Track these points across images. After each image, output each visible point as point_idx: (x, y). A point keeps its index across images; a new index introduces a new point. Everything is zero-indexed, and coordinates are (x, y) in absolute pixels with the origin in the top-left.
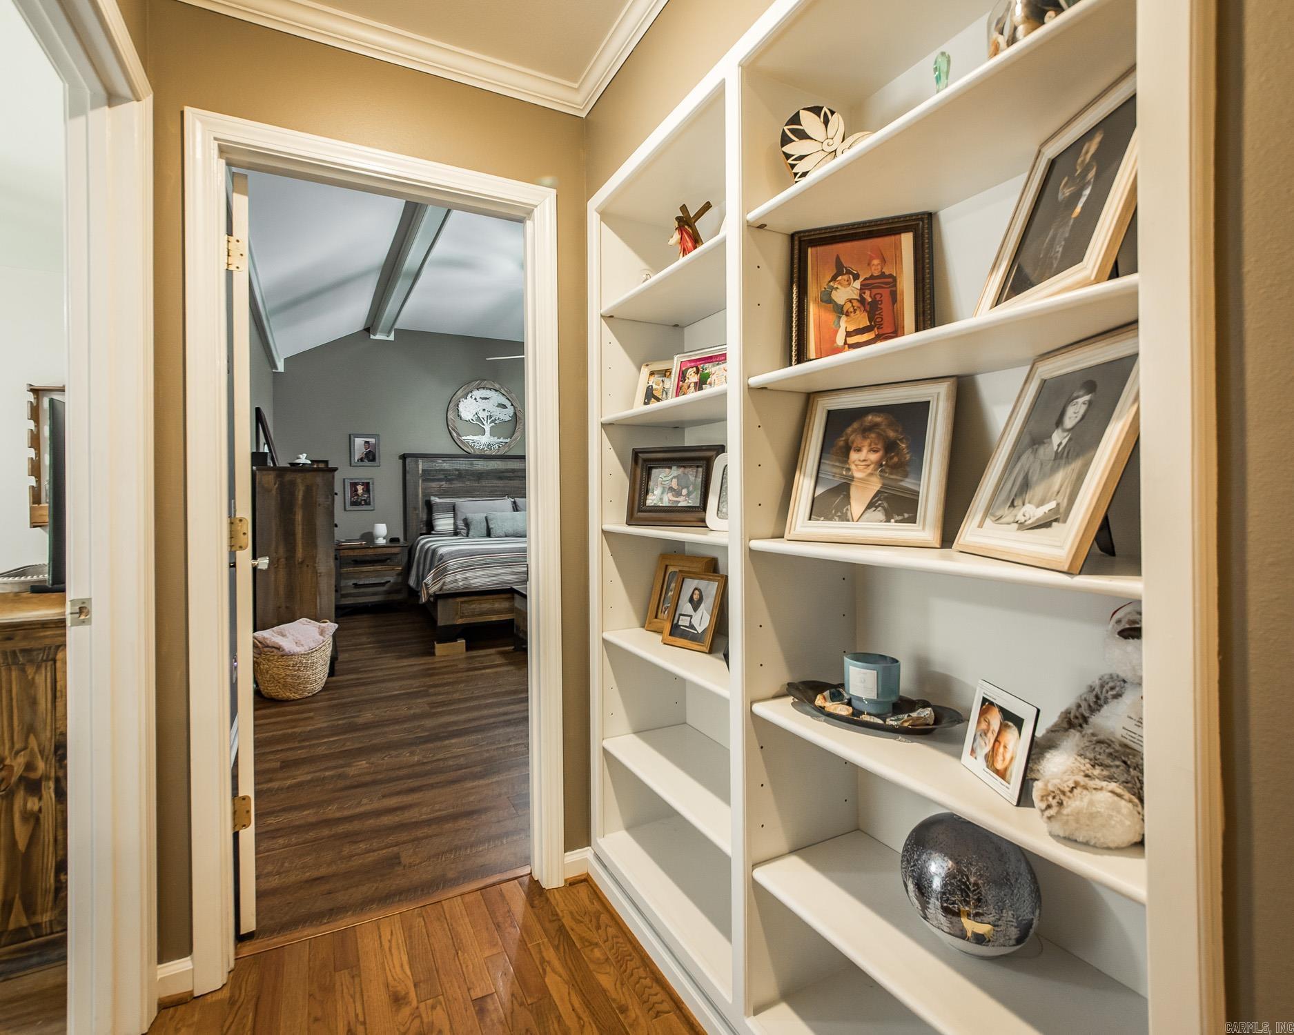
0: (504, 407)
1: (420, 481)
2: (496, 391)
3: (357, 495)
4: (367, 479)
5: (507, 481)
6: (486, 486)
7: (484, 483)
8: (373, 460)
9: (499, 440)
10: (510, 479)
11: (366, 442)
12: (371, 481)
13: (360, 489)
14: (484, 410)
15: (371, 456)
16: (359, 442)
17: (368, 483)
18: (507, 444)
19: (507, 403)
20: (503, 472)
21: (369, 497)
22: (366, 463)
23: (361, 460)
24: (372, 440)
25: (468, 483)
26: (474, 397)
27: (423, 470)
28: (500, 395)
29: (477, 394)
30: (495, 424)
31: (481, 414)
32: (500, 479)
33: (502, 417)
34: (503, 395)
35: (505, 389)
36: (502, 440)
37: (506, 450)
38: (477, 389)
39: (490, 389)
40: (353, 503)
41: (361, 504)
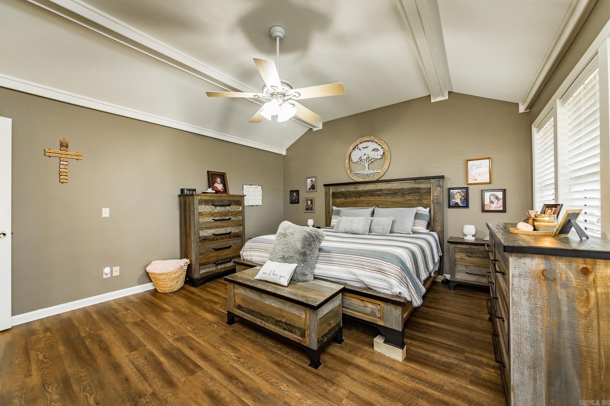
0: (377, 150)
1: (331, 199)
2: (372, 141)
3: (308, 205)
4: (312, 198)
5: (377, 197)
6: (364, 201)
7: (362, 198)
8: (314, 189)
9: (374, 172)
10: (379, 195)
11: (312, 180)
12: (313, 199)
13: (309, 202)
14: (365, 155)
15: (313, 187)
16: (309, 180)
17: (312, 200)
18: (379, 173)
19: (379, 148)
20: (374, 191)
21: (312, 206)
22: (312, 190)
23: (310, 189)
24: (314, 179)
25: (354, 199)
26: (359, 148)
27: (332, 192)
28: (374, 143)
29: (361, 146)
30: (371, 162)
31: (364, 158)
32: (373, 195)
33: (376, 157)
34: (377, 143)
35: (378, 139)
36: (375, 171)
37: (378, 177)
38: (361, 143)
39: (368, 141)
40: (307, 209)
41: (309, 210)
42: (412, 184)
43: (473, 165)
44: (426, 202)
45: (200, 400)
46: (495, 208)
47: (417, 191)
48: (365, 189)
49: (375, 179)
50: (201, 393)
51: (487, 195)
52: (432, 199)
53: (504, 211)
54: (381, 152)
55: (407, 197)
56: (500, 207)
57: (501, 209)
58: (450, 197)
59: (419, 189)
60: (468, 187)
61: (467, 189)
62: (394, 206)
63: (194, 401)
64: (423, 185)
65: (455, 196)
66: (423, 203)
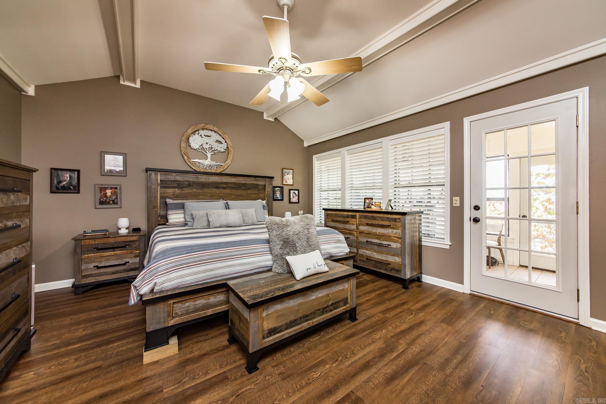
0: (221, 143)
1: (159, 188)
2: (216, 132)
3: (106, 197)
4: (115, 185)
5: (221, 190)
7: (206, 190)
10: (224, 188)
11: (115, 158)
12: (118, 187)
13: (109, 192)
14: (207, 143)
17: (116, 188)
18: (222, 166)
19: (223, 141)
20: (219, 184)
21: (117, 198)
23: (110, 171)
24: (120, 157)
25: (194, 190)
26: (200, 134)
27: (161, 180)
28: (218, 135)
29: (202, 132)
30: (214, 153)
31: (205, 146)
32: (217, 188)
33: (219, 149)
34: (220, 135)
35: (222, 132)
36: (218, 164)
37: (222, 170)
38: (203, 129)
39: (211, 130)
40: (101, 203)
41: (109, 203)
42: (252, 180)
43: (286, 172)
44: (262, 196)
45: (398, 387)
46: (295, 201)
47: (256, 186)
48: (209, 181)
49: (218, 171)
50: (389, 388)
51: (292, 192)
52: (266, 194)
53: (298, 202)
54: (224, 146)
55: (248, 191)
56: (297, 200)
57: (297, 201)
58: (274, 193)
59: (257, 185)
60: (283, 187)
61: (282, 187)
62: (238, 199)
63: (400, 392)
64: (261, 182)
65: (277, 192)
66: (260, 197)
